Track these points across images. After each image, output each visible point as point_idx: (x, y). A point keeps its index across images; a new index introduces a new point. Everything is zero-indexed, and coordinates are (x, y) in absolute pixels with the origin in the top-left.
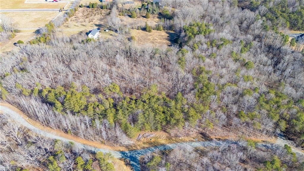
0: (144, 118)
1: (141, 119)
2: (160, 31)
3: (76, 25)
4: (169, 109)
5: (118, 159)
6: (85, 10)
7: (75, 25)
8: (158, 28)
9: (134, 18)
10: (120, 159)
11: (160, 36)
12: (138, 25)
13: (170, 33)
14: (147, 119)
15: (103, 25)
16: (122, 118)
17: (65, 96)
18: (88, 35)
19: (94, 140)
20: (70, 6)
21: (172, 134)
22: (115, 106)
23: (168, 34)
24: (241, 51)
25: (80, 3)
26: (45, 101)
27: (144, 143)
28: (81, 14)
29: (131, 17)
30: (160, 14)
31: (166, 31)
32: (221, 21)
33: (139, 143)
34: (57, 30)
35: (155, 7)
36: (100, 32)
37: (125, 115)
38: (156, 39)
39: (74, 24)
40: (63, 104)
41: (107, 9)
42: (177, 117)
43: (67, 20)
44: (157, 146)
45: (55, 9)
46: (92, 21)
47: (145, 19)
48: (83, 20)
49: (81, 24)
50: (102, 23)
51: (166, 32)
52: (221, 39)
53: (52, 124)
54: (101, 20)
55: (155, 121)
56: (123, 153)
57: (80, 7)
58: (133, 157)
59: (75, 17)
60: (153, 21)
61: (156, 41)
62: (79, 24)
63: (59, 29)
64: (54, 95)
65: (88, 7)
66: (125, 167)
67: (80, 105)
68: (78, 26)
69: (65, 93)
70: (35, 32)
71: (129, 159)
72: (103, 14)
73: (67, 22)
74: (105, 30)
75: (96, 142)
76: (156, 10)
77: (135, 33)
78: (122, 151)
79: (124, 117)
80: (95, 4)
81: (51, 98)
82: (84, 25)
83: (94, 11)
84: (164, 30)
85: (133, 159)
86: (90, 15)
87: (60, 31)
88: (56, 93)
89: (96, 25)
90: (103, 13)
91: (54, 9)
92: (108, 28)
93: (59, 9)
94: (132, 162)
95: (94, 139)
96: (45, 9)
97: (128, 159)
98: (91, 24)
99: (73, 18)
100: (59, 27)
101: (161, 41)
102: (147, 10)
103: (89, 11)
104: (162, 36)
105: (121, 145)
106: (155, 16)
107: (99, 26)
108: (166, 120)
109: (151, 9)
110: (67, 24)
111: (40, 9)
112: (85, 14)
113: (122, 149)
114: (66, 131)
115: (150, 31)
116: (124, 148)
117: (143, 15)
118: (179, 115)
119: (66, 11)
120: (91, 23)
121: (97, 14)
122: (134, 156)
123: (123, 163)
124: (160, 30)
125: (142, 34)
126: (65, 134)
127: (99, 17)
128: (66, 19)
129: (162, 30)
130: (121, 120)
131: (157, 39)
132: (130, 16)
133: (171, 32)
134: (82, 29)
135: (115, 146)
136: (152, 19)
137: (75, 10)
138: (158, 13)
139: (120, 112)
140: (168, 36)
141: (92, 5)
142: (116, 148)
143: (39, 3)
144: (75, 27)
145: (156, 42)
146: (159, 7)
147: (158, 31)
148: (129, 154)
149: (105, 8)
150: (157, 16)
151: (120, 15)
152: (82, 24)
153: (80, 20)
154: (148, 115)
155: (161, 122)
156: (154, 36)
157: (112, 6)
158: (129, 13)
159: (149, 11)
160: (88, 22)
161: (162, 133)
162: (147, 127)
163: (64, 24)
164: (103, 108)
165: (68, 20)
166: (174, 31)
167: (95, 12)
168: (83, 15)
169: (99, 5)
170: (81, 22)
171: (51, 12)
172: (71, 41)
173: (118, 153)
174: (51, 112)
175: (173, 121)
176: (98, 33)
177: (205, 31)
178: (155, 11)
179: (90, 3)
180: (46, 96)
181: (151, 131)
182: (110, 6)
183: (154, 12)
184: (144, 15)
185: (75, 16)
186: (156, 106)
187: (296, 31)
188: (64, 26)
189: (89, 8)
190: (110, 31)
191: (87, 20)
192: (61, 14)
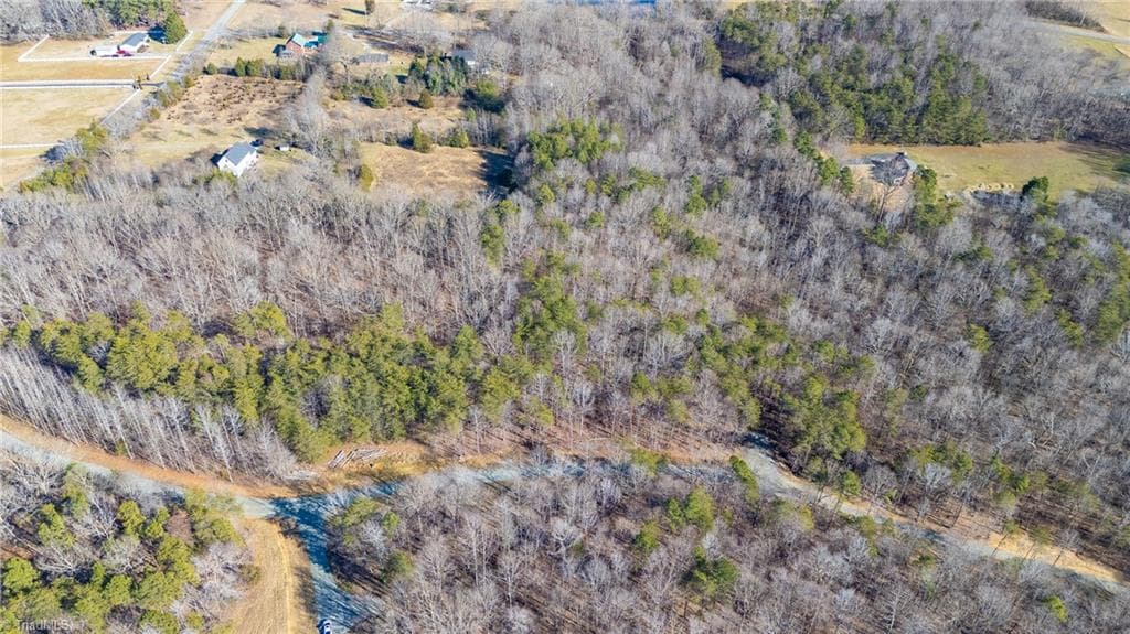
0: (349, 401)
1: (339, 406)
2: (460, 149)
3: (185, 131)
4: (427, 373)
5: (262, 519)
6: (221, 83)
7: (181, 133)
8: (453, 140)
9: (382, 107)
10: (271, 520)
11: (456, 166)
12: (391, 130)
13: (489, 153)
14: (358, 401)
15: (271, 131)
16: (282, 402)
17: (112, 343)
18: (219, 163)
19: (194, 469)
20: (171, 69)
21: (438, 449)
22: (263, 368)
23: (484, 157)
24: (686, 208)
25: (205, 60)
26: (48, 359)
27: (349, 476)
28: (205, 96)
29: (371, 106)
30: (469, 95)
31: (480, 148)
32: (651, 118)
33: (334, 476)
34: (115, 145)
35: (452, 73)
36: (260, 152)
37: (293, 393)
38: (441, 175)
39: (178, 129)
40: (102, 365)
41: (294, 79)
42: (446, 393)
43: (155, 115)
44: (388, 482)
45: (120, 81)
46: (240, 119)
47: (417, 109)
48: (209, 115)
49: (200, 126)
50: (270, 124)
51: (480, 152)
52: (632, 173)
53: (67, 429)
54: (270, 113)
55: (381, 409)
56: (279, 502)
57: (206, 72)
58: (308, 513)
59: (184, 107)
60: (441, 117)
61: (441, 179)
62: (193, 128)
63: (125, 146)
64: (78, 341)
65: (233, 73)
66: (281, 540)
67: (157, 367)
68: (189, 135)
69: (110, 334)
70: (46, 156)
71: (296, 518)
72: (278, 97)
73: (155, 123)
74: (278, 148)
75: (202, 475)
76: (456, 83)
77: (375, 156)
78: (280, 498)
79: (289, 400)
80: (257, 61)
81: (69, 349)
82: (212, 130)
83: (251, 85)
84: (474, 146)
85: (308, 517)
86: (237, 100)
87: (127, 152)
88: (86, 335)
89: (251, 131)
90: (282, 94)
91: (116, 81)
92: (288, 139)
93: (131, 81)
94: (303, 527)
95: (197, 468)
96: (87, 81)
97: (293, 520)
98: (237, 129)
99: (177, 108)
100: (126, 137)
101: (458, 179)
102: (427, 84)
103: (233, 84)
104: (465, 163)
105: (280, 482)
106: (451, 102)
107: (261, 136)
108: (418, 405)
109: (439, 80)
110: (154, 127)
111: (69, 82)
112: (217, 97)
113: (279, 492)
114: (111, 448)
115: (425, 149)
116: (287, 489)
117: (412, 99)
118: (455, 389)
119: (157, 85)
120: (237, 124)
121: (259, 96)
122: (312, 510)
123: (276, 528)
124: (461, 146)
125: (399, 158)
126: (108, 456)
127: (264, 104)
128: (153, 111)
129: (466, 145)
130: (280, 407)
131: (445, 172)
132: (367, 102)
133: (496, 151)
134: (204, 143)
135: (258, 486)
136: (441, 110)
137: (188, 84)
138: (462, 93)
139: (277, 385)
140: (484, 165)
141: (246, 68)
142: (261, 491)
143: (68, 59)
144: (181, 136)
145: (439, 183)
146: (465, 73)
147: (455, 149)
148: (297, 507)
149: (290, 77)
150: (459, 99)
151: (336, 99)
152: (207, 127)
153: (201, 116)
154: (362, 392)
155: (402, 412)
156: (437, 164)
157: (310, 69)
158: (367, 91)
159: (431, 84)
160: (225, 121)
161: (408, 445)
162: (361, 427)
163: (147, 130)
164: (226, 375)
165: (158, 117)
166: (504, 148)
167: (253, 90)
168: (213, 98)
169: (268, 67)
170: (204, 122)
171: (106, 89)
172: (157, 181)
173: (266, 503)
174: (65, 393)
175: (435, 407)
176: (251, 157)
177: (590, 147)
178: (453, 86)
179: (239, 59)
180: (54, 343)
181: (376, 443)
182: (303, 69)
183: (450, 88)
184: (416, 98)
185: (185, 103)
186: (387, 366)
187: (888, 146)
188: (145, 136)
189: (234, 77)
190: (293, 149)
191: (224, 115)
192: (138, 96)
